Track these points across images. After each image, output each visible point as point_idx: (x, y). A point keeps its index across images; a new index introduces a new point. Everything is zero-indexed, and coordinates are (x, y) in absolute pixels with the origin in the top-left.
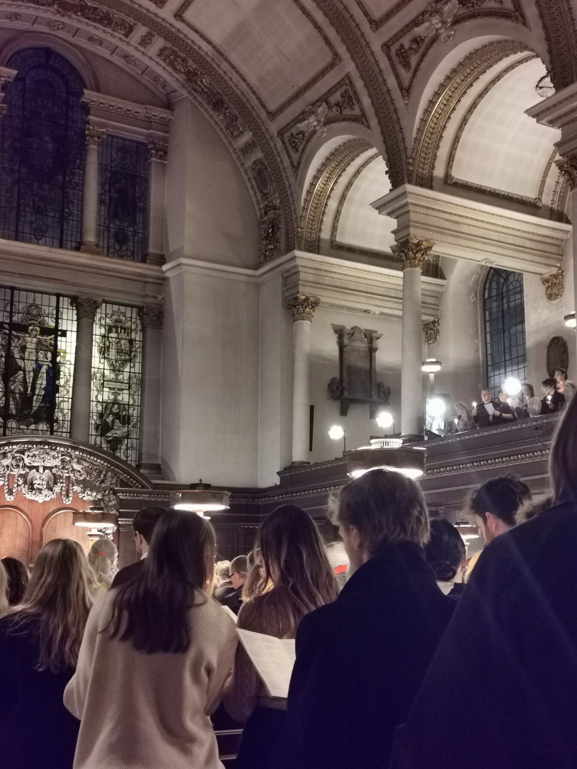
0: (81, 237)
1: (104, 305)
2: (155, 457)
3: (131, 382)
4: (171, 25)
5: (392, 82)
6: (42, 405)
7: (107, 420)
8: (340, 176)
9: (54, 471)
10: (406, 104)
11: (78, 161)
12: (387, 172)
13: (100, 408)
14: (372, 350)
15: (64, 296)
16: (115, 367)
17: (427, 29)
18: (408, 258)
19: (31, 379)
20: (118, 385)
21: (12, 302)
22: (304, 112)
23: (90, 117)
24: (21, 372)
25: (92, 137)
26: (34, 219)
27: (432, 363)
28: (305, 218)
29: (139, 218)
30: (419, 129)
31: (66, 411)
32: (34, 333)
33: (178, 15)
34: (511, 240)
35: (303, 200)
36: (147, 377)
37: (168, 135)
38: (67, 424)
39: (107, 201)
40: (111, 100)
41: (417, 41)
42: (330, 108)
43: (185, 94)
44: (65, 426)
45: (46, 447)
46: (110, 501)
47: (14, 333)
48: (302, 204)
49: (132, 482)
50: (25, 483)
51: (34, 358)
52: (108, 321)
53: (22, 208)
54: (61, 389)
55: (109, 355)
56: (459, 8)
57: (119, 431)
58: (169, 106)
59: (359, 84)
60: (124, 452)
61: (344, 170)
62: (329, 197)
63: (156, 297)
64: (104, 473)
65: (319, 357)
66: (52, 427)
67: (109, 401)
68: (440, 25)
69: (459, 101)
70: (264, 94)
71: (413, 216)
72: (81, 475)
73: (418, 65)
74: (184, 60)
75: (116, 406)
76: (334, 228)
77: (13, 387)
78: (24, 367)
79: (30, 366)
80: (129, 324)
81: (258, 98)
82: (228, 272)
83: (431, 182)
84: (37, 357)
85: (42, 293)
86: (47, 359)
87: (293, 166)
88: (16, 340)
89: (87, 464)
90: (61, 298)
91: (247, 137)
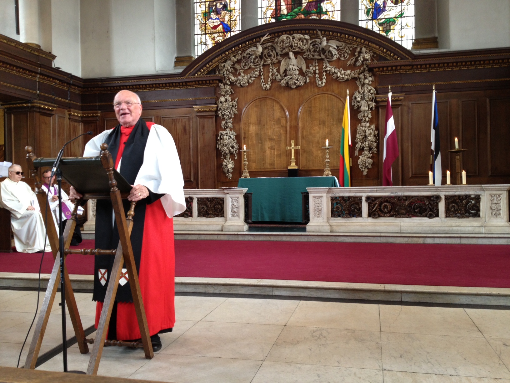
2: (432, 30)
7: (378, 2)
9: (305, 55)
38: (337, 15)
49: (390, 56)
50: (278, 71)
57: (391, 12)
64: (358, 50)
72: (333, 56)
89: (339, 44)
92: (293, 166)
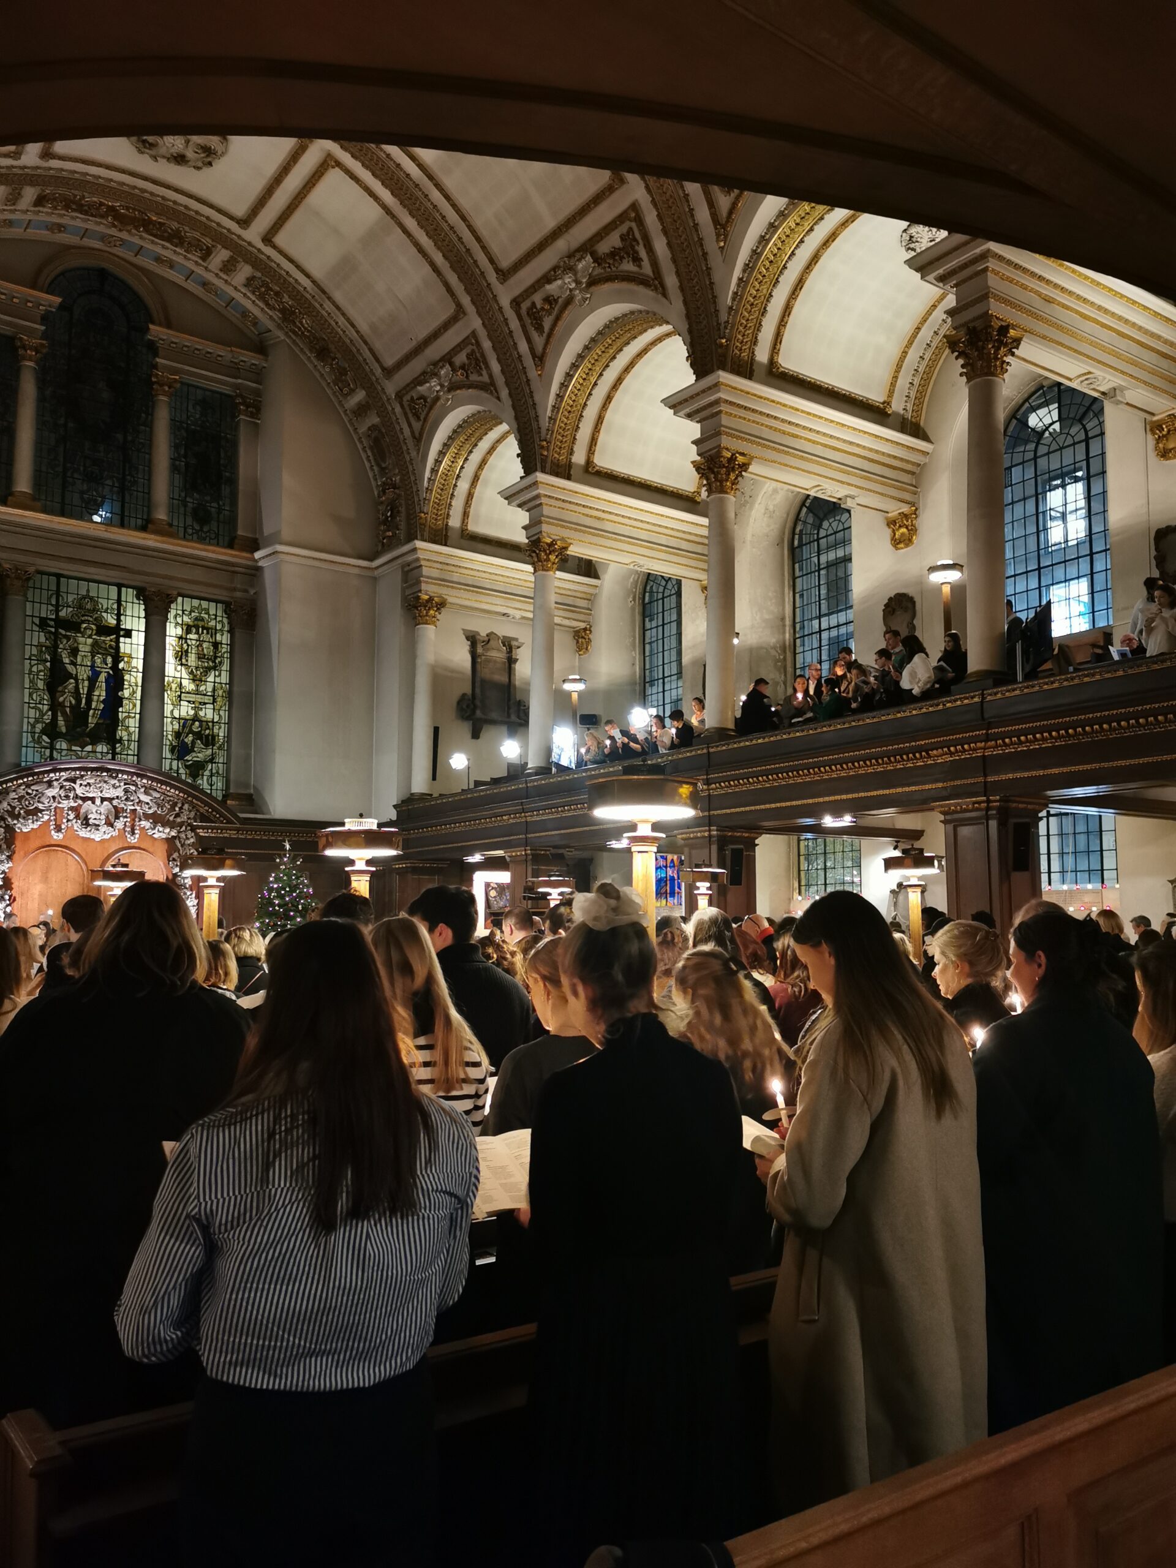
0: (149, 513)
1: (180, 599)
2: (247, 785)
3: (216, 694)
4: (259, 250)
5: (523, 347)
6: (102, 721)
7: (186, 740)
8: (471, 452)
9: (115, 802)
10: (539, 375)
11: (143, 415)
12: (518, 455)
13: (176, 727)
14: (511, 661)
15: (127, 587)
16: (195, 676)
17: (561, 287)
18: (539, 560)
19: (86, 689)
20: (199, 698)
21: (58, 593)
22: (424, 373)
23: (158, 360)
24: (72, 681)
25: (162, 385)
26: (85, 487)
27: (575, 680)
28: (429, 500)
29: (226, 490)
30: (554, 406)
31: (132, 730)
32: (89, 632)
33: (268, 239)
34: (663, 540)
35: (426, 479)
36: (236, 689)
37: (261, 387)
38: (134, 746)
39: (183, 469)
40: (187, 340)
41: (549, 300)
42: (454, 370)
43: (283, 337)
44: (132, 747)
45: (105, 774)
46: (187, 838)
47: (63, 632)
48: (426, 484)
50: (77, 817)
51: (89, 664)
52: (186, 619)
53: (69, 474)
54: (125, 702)
55: (187, 661)
56: (594, 267)
57: (200, 754)
58: (261, 348)
59: (487, 345)
60: (208, 780)
61: (476, 445)
62: (458, 476)
63: (246, 591)
64: (179, 805)
65: (446, 669)
66: (114, 748)
67: (187, 717)
68: (573, 285)
69: (601, 375)
70: (378, 346)
71: (546, 511)
72: (150, 808)
73: (552, 329)
74: (277, 294)
75: (197, 723)
76: (466, 514)
77: (61, 699)
78: (76, 675)
79: (84, 673)
80: (213, 623)
81: (371, 350)
82: (336, 562)
83: (569, 471)
84: (93, 662)
85: (99, 582)
86: (107, 664)
87: (414, 437)
88: (65, 641)
89: (158, 795)
90: (124, 590)
91: (360, 396)
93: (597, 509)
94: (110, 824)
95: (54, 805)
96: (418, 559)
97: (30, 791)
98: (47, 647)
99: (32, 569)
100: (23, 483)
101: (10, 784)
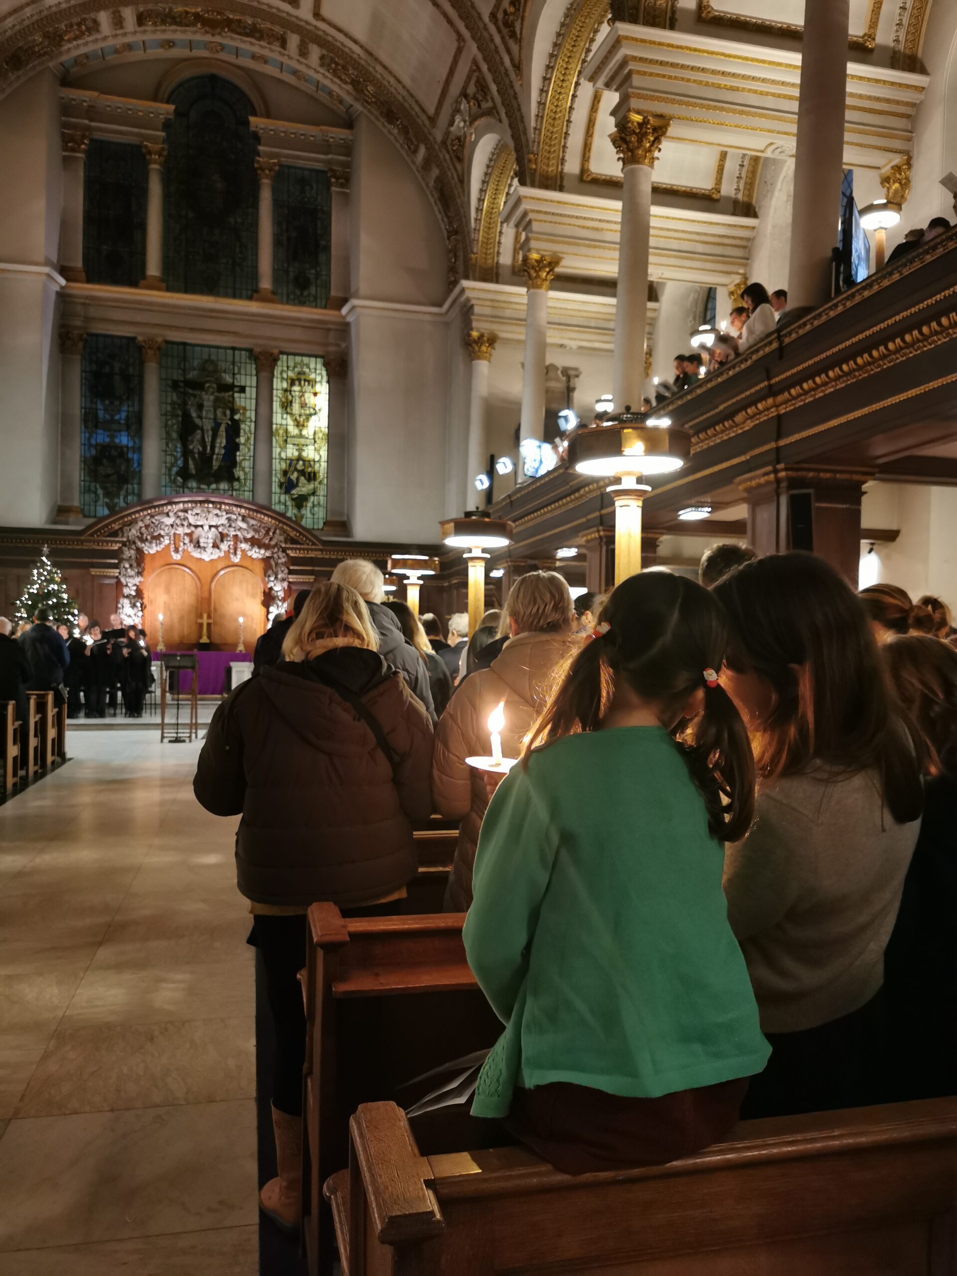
0: (256, 283)
1: (284, 357)
2: (340, 513)
3: (317, 437)
4: (315, 27)
5: (506, 60)
6: (223, 464)
7: (292, 477)
9: (220, 529)
10: (521, 85)
11: (250, 198)
13: (283, 466)
14: (569, 390)
15: (241, 350)
16: (298, 422)
18: (531, 280)
19: (210, 439)
20: (302, 441)
21: (185, 359)
22: (452, 112)
23: (261, 148)
24: (199, 431)
25: (263, 170)
26: (204, 267)
28: (478, 240)
29: (322, 258)
30: (537, 116)
31: (247, 470)
33: (316, 13)
35: (472, 220)
36: (335, 433)
37: (349, 159)
39: (285, 243)
40: (281, 125)
42: (469, 102)
43: (358, 106)
44: (248, 484)
45: (211, 505)
46: (279, 558)
47: (190, 391)
48: (473, 225)
49: (302, 539)
50: (191, 541)
51: (212, 417)
52: (291, 374)
53: (191, 257)
54: (241, 447)
55: (292, 410)
57: (304, 488)
58: (349, 123)
59: (484, 67)
60: (310, 510)
63: (338, 345)
64: (272, 531)
65: (504, 401)
66: (233, 486)
67: (293, 458)
70: (421, 97)
71: (535, 227)
72: (248, 533)
73: (521, 33)
74: (343, 67)
75: (301, 463)
76: (516, 251)
77: (191, 447)
78: (202, 426)
79: (208, 425)
80: (313, 376)
81: (417, 101)
82: (409, 311)
83: (562, 182)
84: (215, 415)
85: (218, 347)
86: (226, 416)
87: (460, 180)
88: (192, 399)
89: (252, 522)
90: (237, 352)
91: (422, 151)
92: (205, 640)
93: (592, 219)
94: (215, 546)
95: (173, 531)
96: (468, 300)
97: (154, 521)
98: (179, 405)
99: (160, 340)
100: (153, 268)
101: (137, 515)
